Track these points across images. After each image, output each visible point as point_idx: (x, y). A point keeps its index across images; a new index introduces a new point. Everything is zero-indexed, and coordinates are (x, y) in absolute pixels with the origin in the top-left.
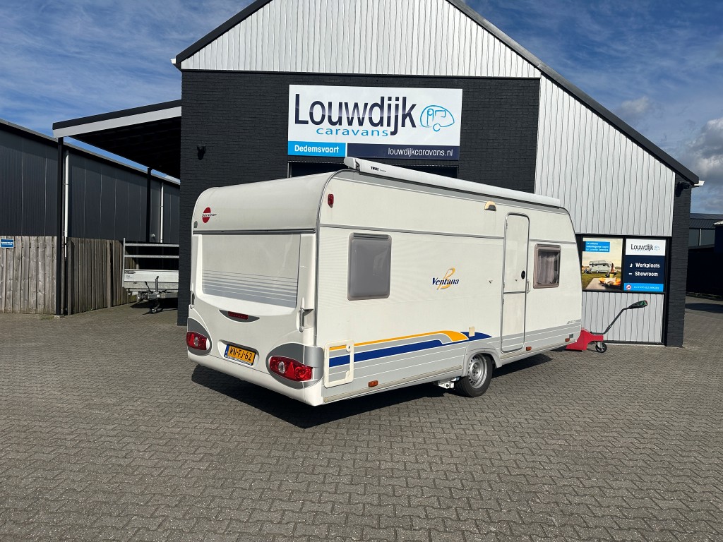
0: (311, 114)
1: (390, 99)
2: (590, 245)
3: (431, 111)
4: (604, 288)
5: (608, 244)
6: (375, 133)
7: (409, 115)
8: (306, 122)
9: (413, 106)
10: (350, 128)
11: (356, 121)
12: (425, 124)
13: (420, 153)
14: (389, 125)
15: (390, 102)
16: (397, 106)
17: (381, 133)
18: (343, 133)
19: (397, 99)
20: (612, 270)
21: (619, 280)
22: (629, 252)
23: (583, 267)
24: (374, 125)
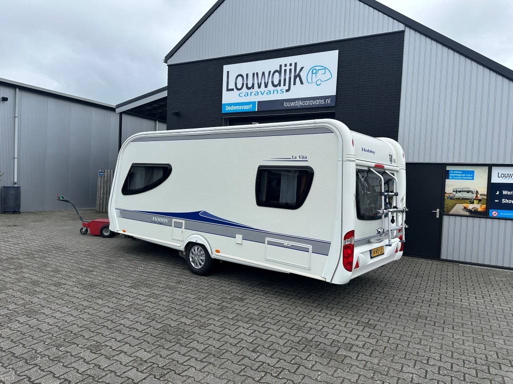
0: (236, 84)
1: (286, 65)
2: (453, 173)
5: (473, 172)
6: (276, 92)
7: (299, 75)
8: (232, 90)
9: (302, 68)
10: (259, 90)
11: (263, 85)
13: (306, 103)
14: (284, 85)
15: (285, 68)
16: (290, 70)
17: (279, 92)
18: (255, 95)
19: (291, 65)
20: (477, 196)
21: (484, 206)
22: (495, 180)
23: (446, 193)
24: (274, 86)
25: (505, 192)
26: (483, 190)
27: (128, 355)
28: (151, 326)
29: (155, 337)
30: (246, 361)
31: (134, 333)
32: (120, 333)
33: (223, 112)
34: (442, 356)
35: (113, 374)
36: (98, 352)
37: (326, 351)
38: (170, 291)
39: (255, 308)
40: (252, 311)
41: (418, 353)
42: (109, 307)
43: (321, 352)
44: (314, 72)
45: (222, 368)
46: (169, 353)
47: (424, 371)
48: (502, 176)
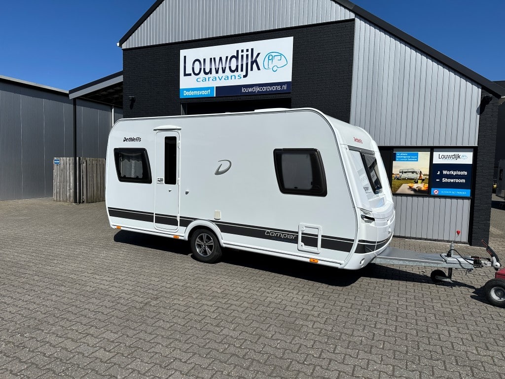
2: (400, 155)
3: (270, 57)
4: (412, 192)
6: (233, 77)
7: (256, 61)
10: (217, 75)
11: (220, 71)
12: (266, 66)
13: (264, 89)
14: (242, 70)
15: (242, 54)
16: (247, 56)
17: (237, 77)
20: (420, 176)
21: (427, 185)
22: (436, 161)
23: (393, 174)
24: (232, 71)
25: (445, 172)
26: (426, 171)
27: (95, 337)
28: (116, 309)
29: (120, 318)
30: (210, 335)
31: (99, 316)
32: (86, 317)
33: (181, 97)
34: (388, 320)
35: (81, 356)
36: (64, 336)
37: (284, 321)
38: (134, 276)
39: (219, 287)
40: (216, 290)
41: (367, 319)
42: (72, 293)
43: (280, 323)
44: (270, 58)
45: (187, 343)
46: (135, 332)
47: (372, 334)
48: (443, 157)
